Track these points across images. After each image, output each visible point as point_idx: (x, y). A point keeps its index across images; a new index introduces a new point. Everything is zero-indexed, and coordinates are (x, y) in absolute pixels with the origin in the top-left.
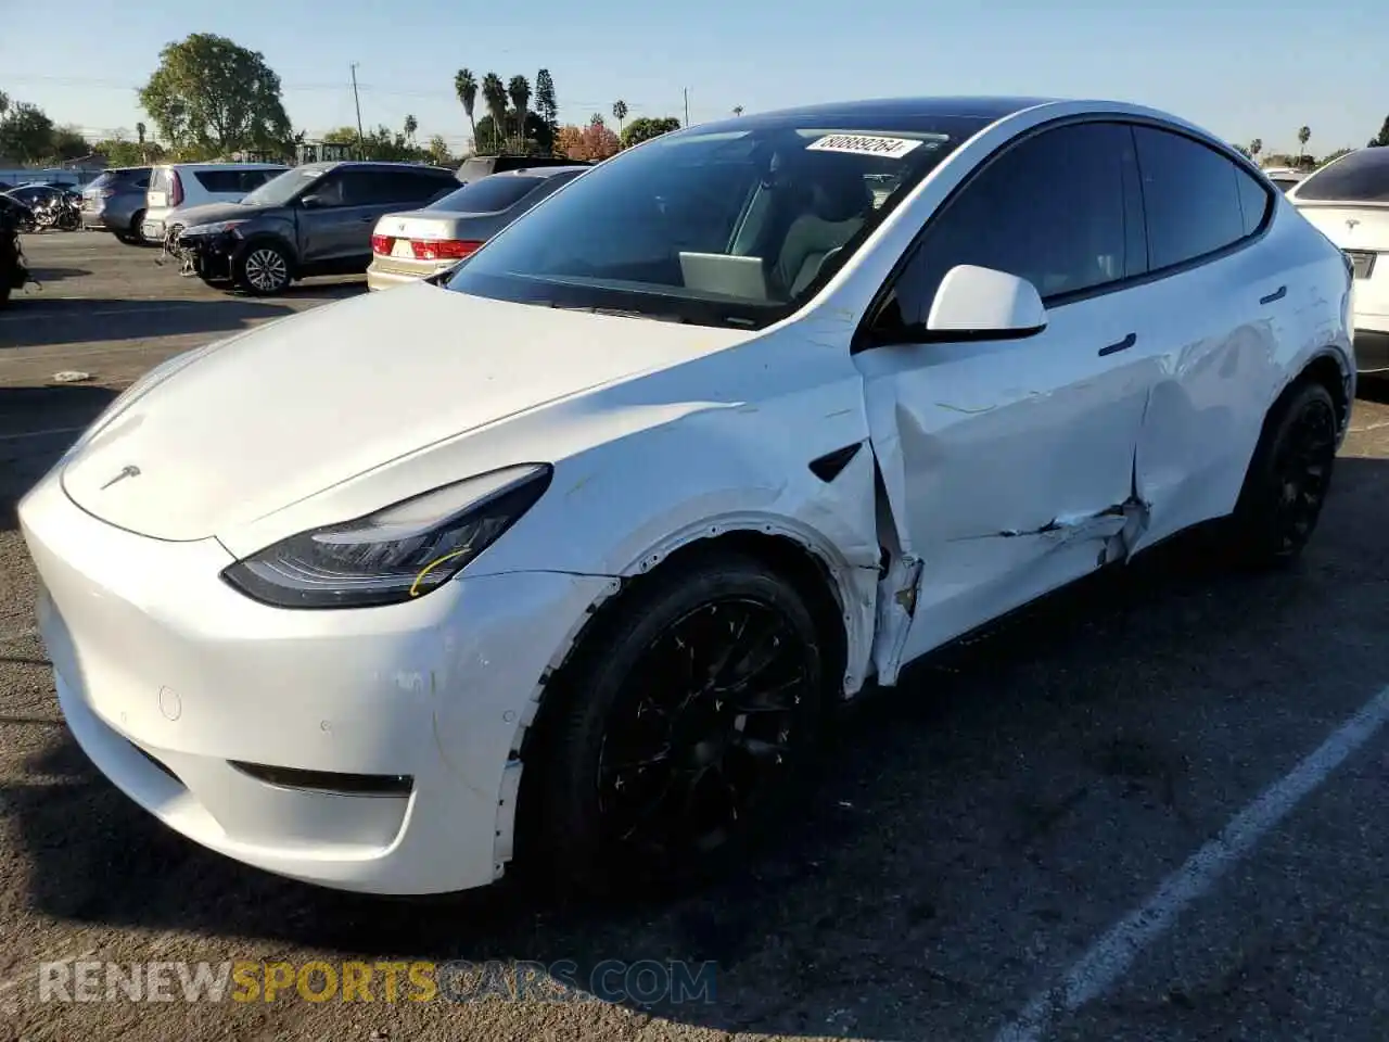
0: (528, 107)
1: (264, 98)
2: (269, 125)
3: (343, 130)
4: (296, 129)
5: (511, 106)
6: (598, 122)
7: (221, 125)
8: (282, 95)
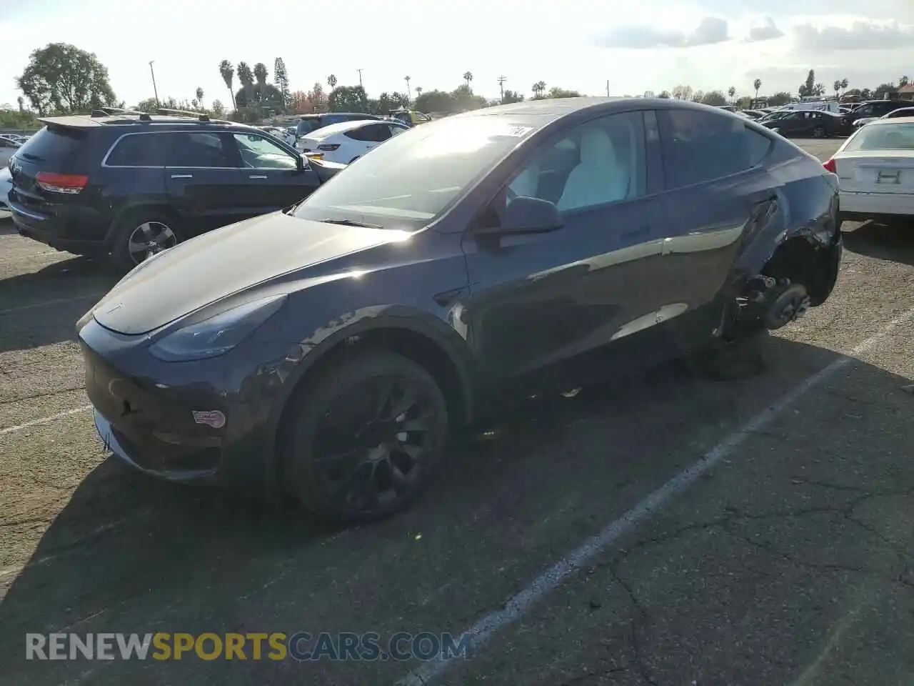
0: (267, 82)
1: (98, 81)
2: (102, 98)
3: (149, 100)
4: (119, 100)
5: (255, 82)
6: (318, 90)
7: (71, 100)
8: (109, 80)
